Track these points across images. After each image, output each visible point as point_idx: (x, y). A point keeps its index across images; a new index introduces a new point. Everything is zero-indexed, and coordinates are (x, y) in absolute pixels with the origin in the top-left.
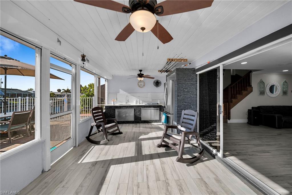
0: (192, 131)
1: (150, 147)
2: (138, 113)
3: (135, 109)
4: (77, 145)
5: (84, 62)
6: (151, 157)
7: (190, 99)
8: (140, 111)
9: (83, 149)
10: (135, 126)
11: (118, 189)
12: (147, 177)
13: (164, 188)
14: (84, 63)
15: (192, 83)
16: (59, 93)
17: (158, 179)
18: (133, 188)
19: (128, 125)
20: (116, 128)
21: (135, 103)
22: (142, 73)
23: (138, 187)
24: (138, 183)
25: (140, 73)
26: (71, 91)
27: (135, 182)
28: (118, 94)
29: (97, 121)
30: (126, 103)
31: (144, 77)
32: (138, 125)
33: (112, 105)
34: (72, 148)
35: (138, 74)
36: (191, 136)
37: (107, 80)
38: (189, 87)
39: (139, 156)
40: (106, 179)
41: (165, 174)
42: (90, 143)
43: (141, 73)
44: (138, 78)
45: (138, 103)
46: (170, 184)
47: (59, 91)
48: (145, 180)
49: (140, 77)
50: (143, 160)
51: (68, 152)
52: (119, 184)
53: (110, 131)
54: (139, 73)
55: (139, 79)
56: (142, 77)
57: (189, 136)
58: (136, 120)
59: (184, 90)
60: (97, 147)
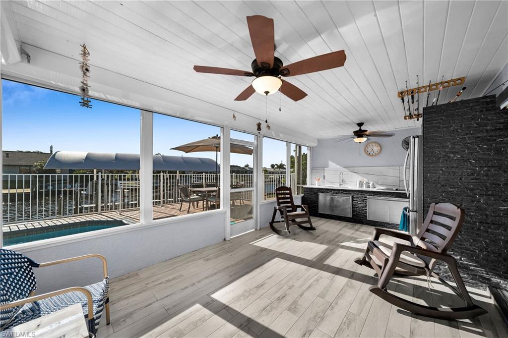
0: (439, 251)
1: (348, 260)
2: (360, 205)
3: (352, 197)
4: (259, 228)
5: (260, 131)
6: (338, 271)
7: (472, 179)
8: (365, 200)
9: (261, 234)
10: (350, 226)
11: (269, 278)
12: (309, 287)
13: (321, 307)
14: (259, 133)
15: (478, 137)
16: (273, 170)
17: (322, 295)
18: (284, 286)
19: (338, 222)
20: (306, 219)
21: (358, 185)
22: (363, 128)
23: (289, 289)
24: (293, 286)
25: (358, 130)
26: (284, 166)
27: (290, 283)
28: (326, 169)
29: (281, 205)
30: (340, 185)
31: (368, 136)
32: (358, 226)
33: (316, 186)
34: (254, 230)
35: (354, 132)
36: (433, 260)
37: (309, 148)
38: (468, 148)
39: (319, 264)
40: (264, 266)
41: (338, 297)
42: (272, 231)
43: (360, 129)
44: (354, 140)
45: (364, 186)
46: (336, 310)
47: (273, 166)
48: (304, 288)
49: (358, 137)
50: (321, 269)
51: (248, 232)
52: (272, 276)
53: (298, 220)
54: (357, 128)
55: (357, 140)
56: (362, 137)
57: (431, 259)
58: (355, 218)
59: (449, 157)
60: (276, 236)
